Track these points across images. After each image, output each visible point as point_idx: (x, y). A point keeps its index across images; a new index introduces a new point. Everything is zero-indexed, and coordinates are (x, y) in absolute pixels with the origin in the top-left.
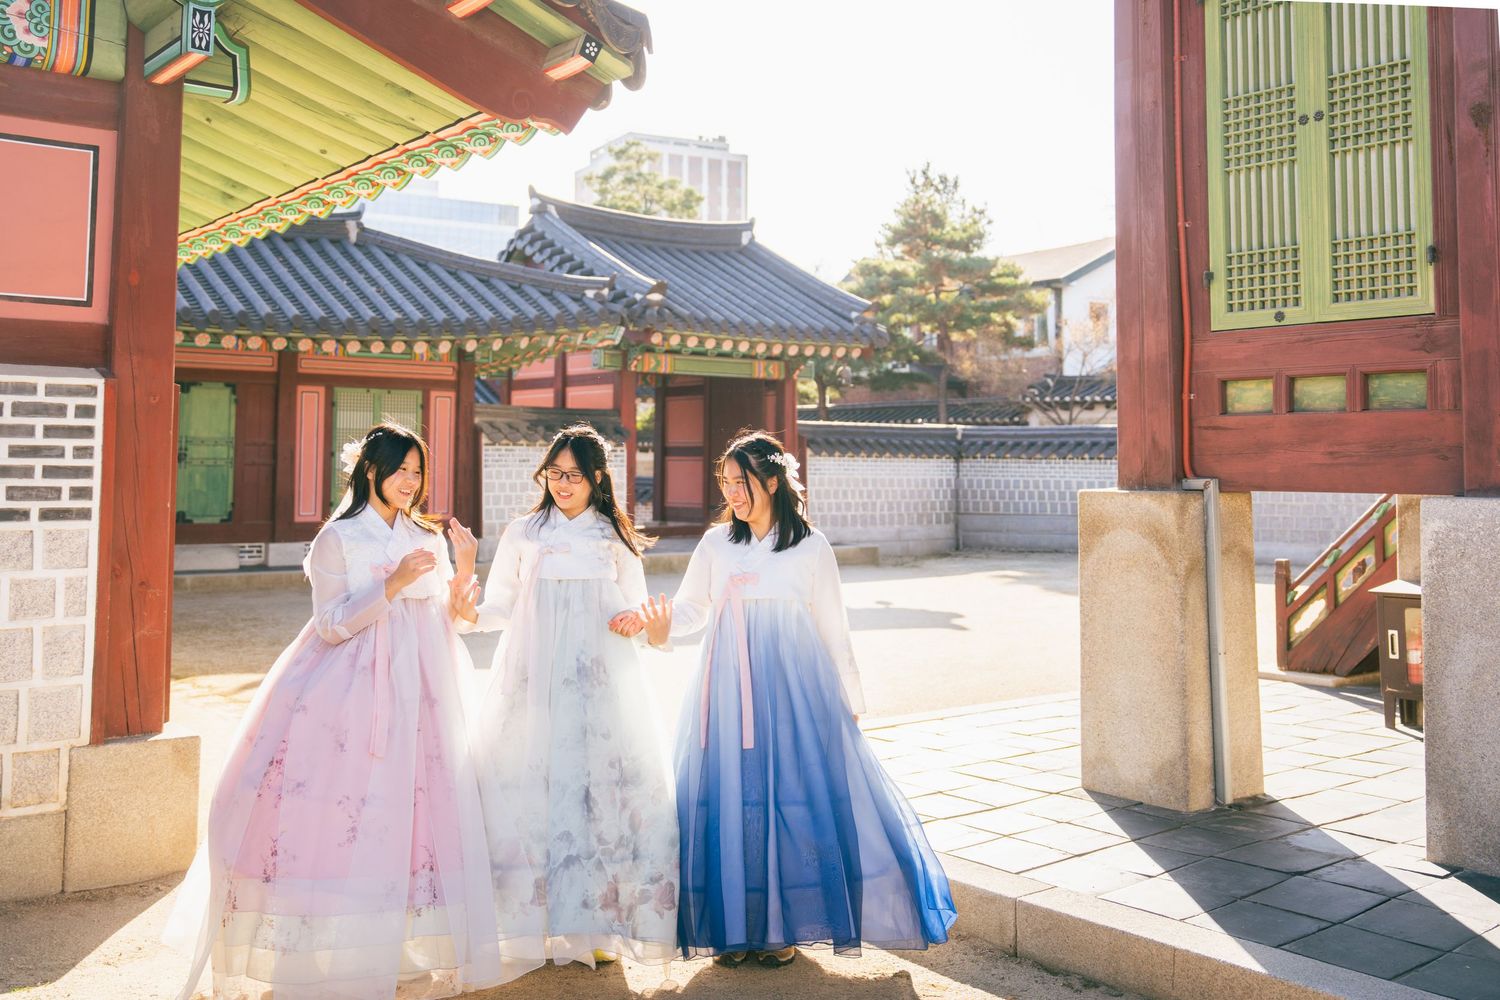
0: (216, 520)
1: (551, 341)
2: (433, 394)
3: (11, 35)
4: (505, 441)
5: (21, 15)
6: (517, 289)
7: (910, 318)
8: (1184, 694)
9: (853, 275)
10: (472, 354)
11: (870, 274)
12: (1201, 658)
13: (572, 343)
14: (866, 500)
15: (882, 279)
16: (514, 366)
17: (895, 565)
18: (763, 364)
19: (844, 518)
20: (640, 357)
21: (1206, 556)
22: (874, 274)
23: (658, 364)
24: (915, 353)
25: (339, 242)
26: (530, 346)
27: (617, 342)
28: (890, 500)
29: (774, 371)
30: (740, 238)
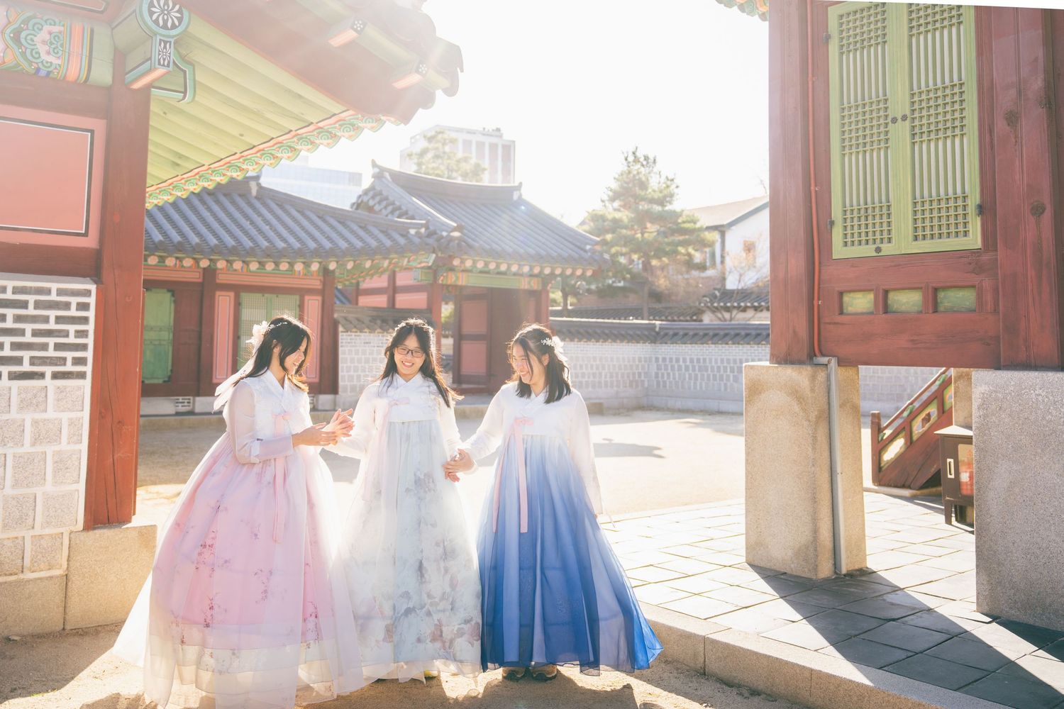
0: (160, 381)
1: (386, 263)
2: (307, 298)
3: (37, 56)
4: (354, 330)
5: (44, 42)
6: (364, 228)
7: (624, 250)
8: (814, 500)
9: (587, 221)
10: (333, 271)
11: (598, 221)
12: (826, 476)
13: (400, 264)
14: (594, 371)
15: (606, 224)
16: (360, 279)
17: (615, 415)
18: (527, 280)
19: (581, 382)
20: (445, 274)
21: (829, 409)
22: (601, 221)
23: (457, 278)
24: (627, 273)
25: (245, 195)
26: (372, 266)
27: (430, 264)
28: (611, 370)
29: (535, 285)
30: (512, 195)
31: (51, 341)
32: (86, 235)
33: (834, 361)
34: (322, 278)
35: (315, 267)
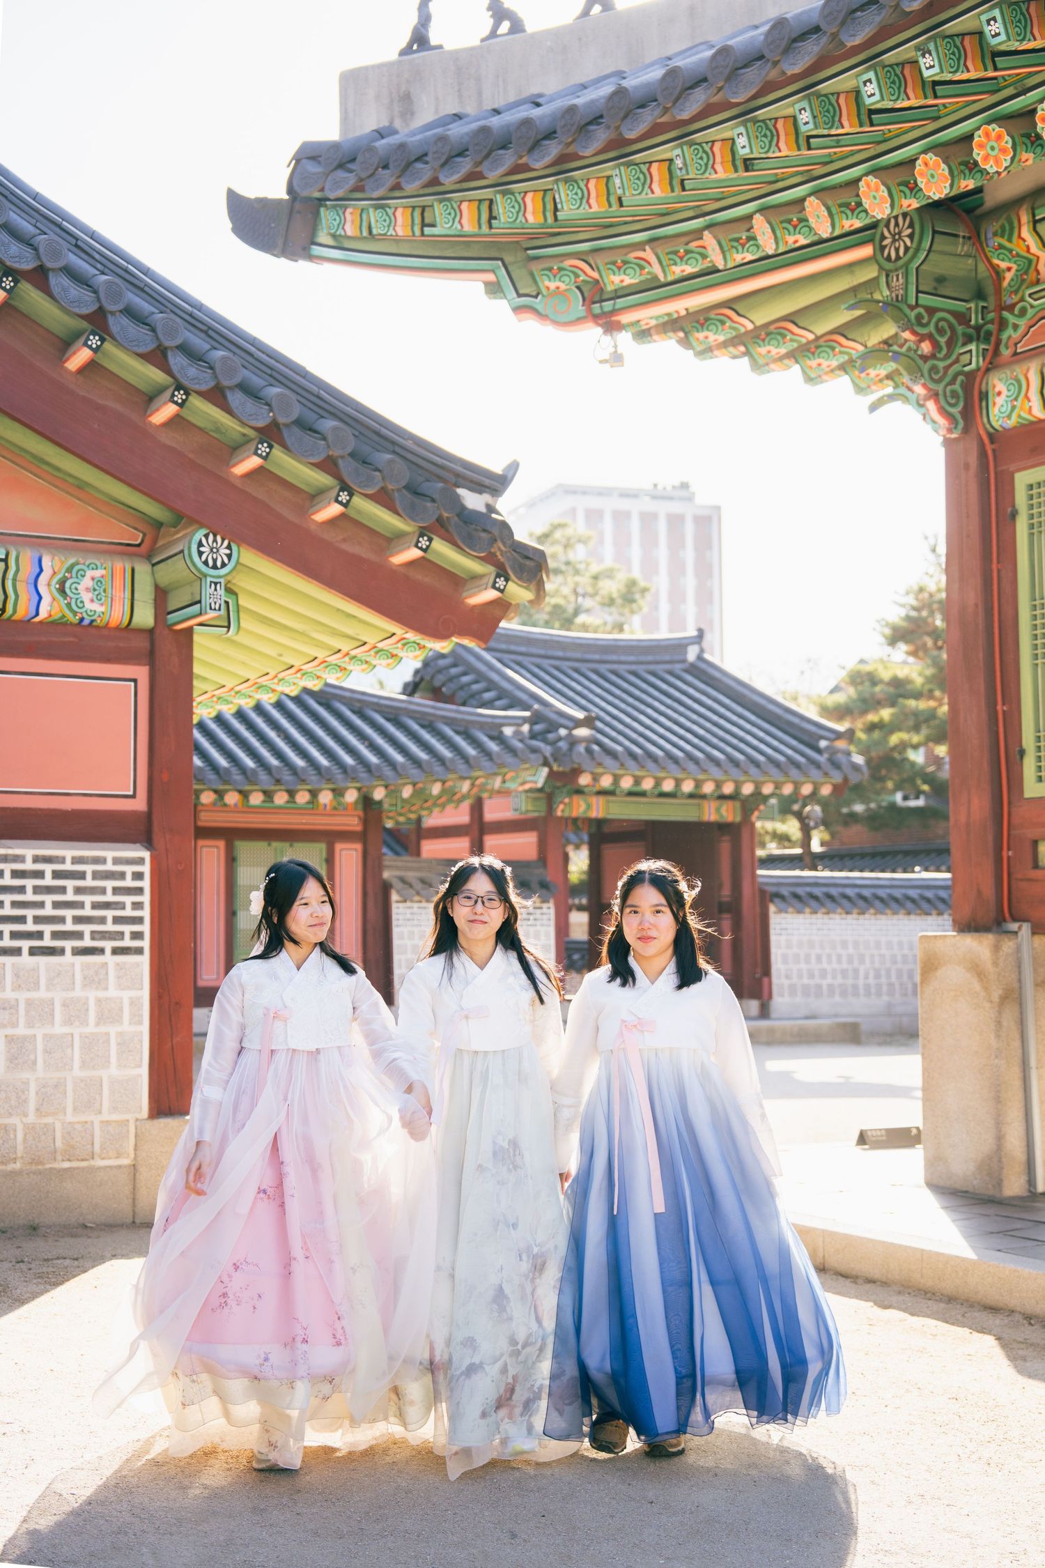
1: (465, 786)
2: (339, 846)
3: (81, 605)
4: (417, 898)
5: (88, 589)
6: (430, 727)
7: (916, 739)
8: (998, 1100)
9: (843, 685)
10: (380, 803)
11: (862, 683)
12: (1016, 1071)
13: (489, 787)
14: (845, 966)
15: (878, 689)
16: (424, 813)
17: (880, 1044)
18: (714, 804)
19: (819, 987)
20: (567, 800)
21: (1020, 988)
22: (867, 684)
23: (589, 807)
24: (925, 782)
26: (443, 791)
27: (540, 785)
28: (877, 965)
29: (728, 813)
30: (686, 653)
31: (110, 914)
32: (134, 796)
33: (1026, 928)
34: (360, 813)
35: (351, 796)
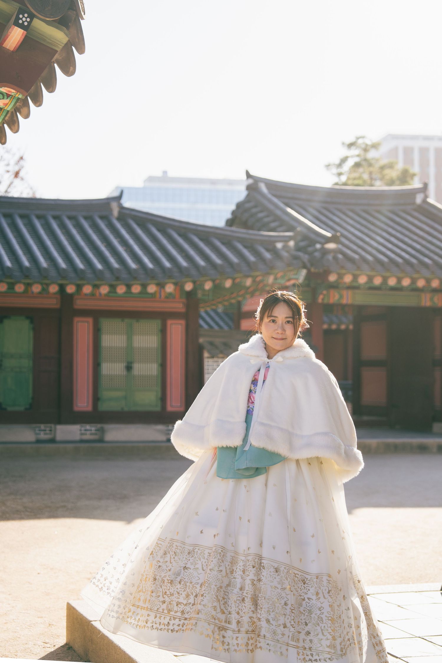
0: (22, 409)
2: (169, 322)
6: (230, 245)
18: (428, 296)
20: (325, 292)
23: (341, 297)
25: (106, 218)
27: (302, 281)
29: (439, 301)
30: (415, 198)
34: (185, 301)
35: (170, 288)
